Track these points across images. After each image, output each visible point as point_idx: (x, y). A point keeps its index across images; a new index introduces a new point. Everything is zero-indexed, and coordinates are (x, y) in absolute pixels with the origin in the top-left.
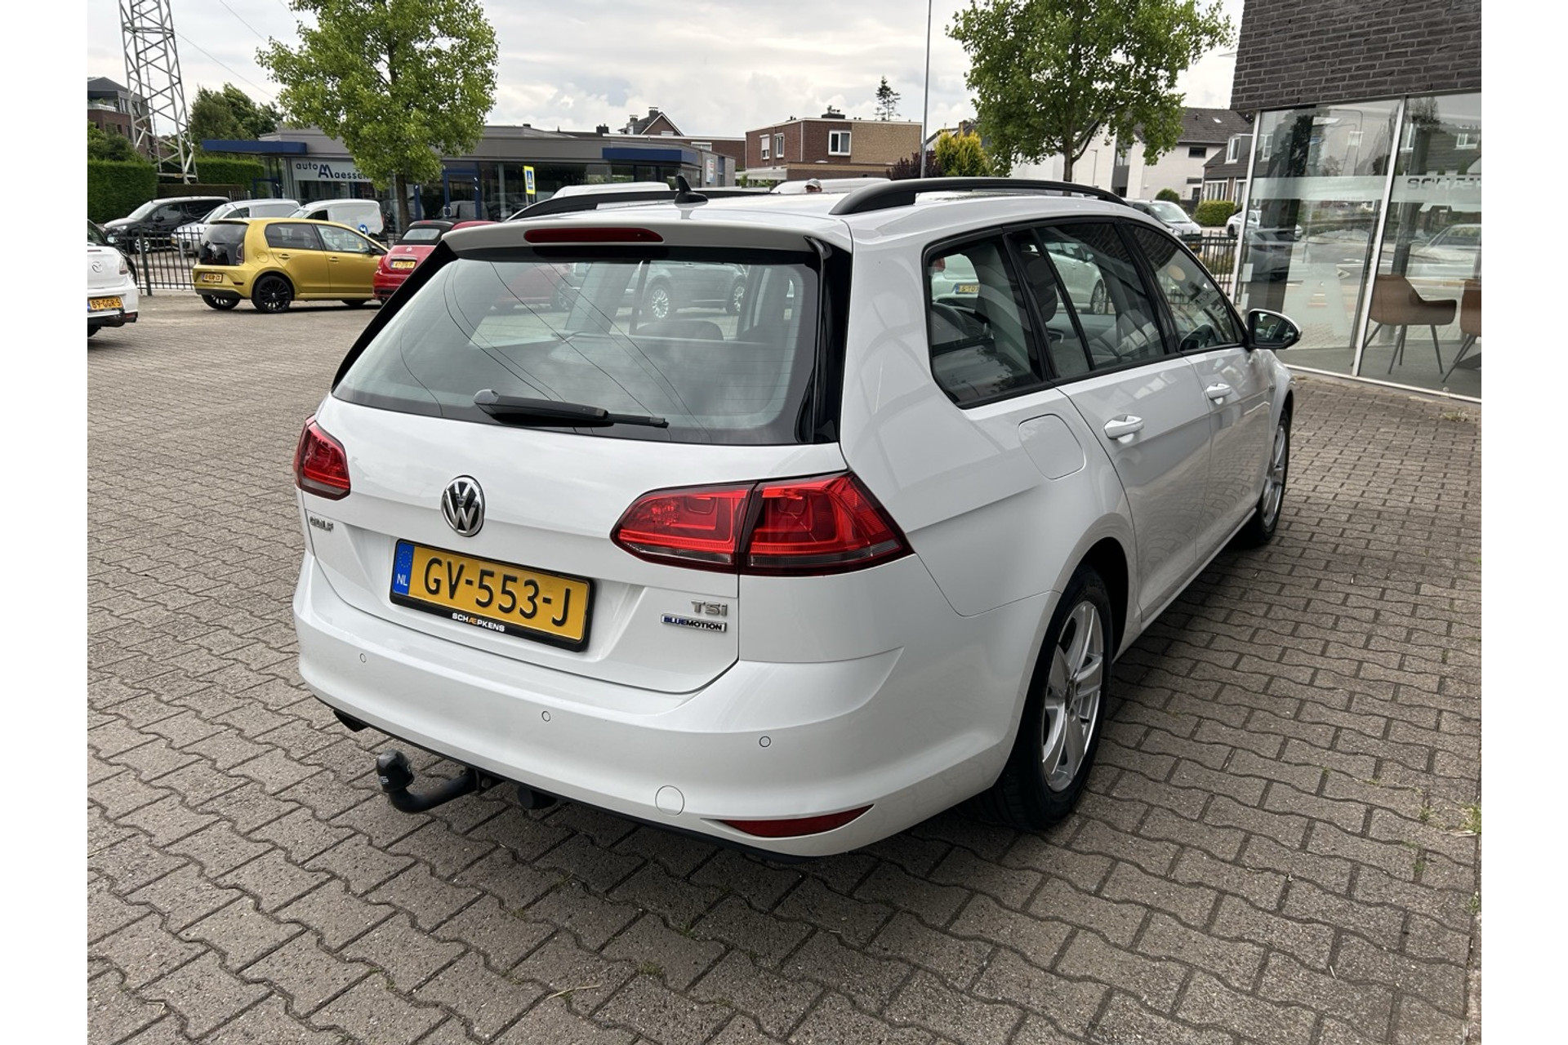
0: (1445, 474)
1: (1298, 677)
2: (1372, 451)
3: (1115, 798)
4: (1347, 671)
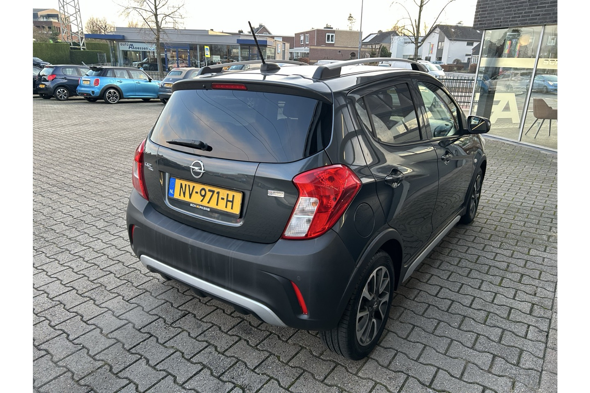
1: (465, 303)
2: (521, 177)
3: (358, 377)
4: (489, 299)
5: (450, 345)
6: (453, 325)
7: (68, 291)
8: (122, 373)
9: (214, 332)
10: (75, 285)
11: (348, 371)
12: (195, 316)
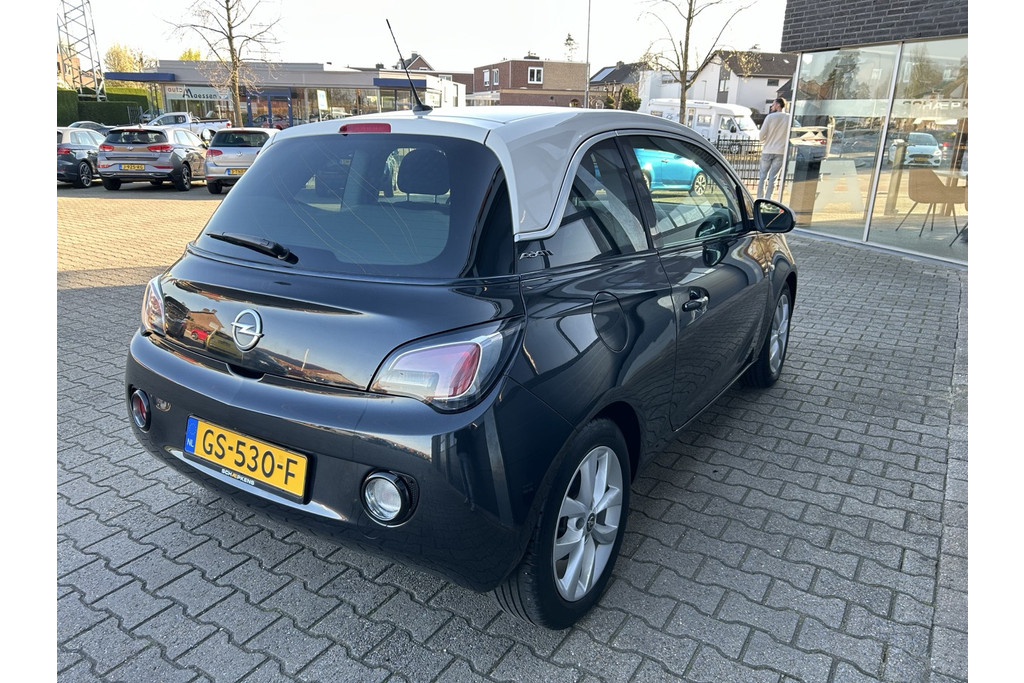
0: (923, 321)
1: (791, 513)
2: (871, 300)
3: (613, 649)
4: (832, 506)
5: (769, 586)
6: (774, 553)
7: (81, 517)
8: (185, 658)
9: (349, 580)
10: (95, 505)
11: (594, 640)
12: (314, 554)
